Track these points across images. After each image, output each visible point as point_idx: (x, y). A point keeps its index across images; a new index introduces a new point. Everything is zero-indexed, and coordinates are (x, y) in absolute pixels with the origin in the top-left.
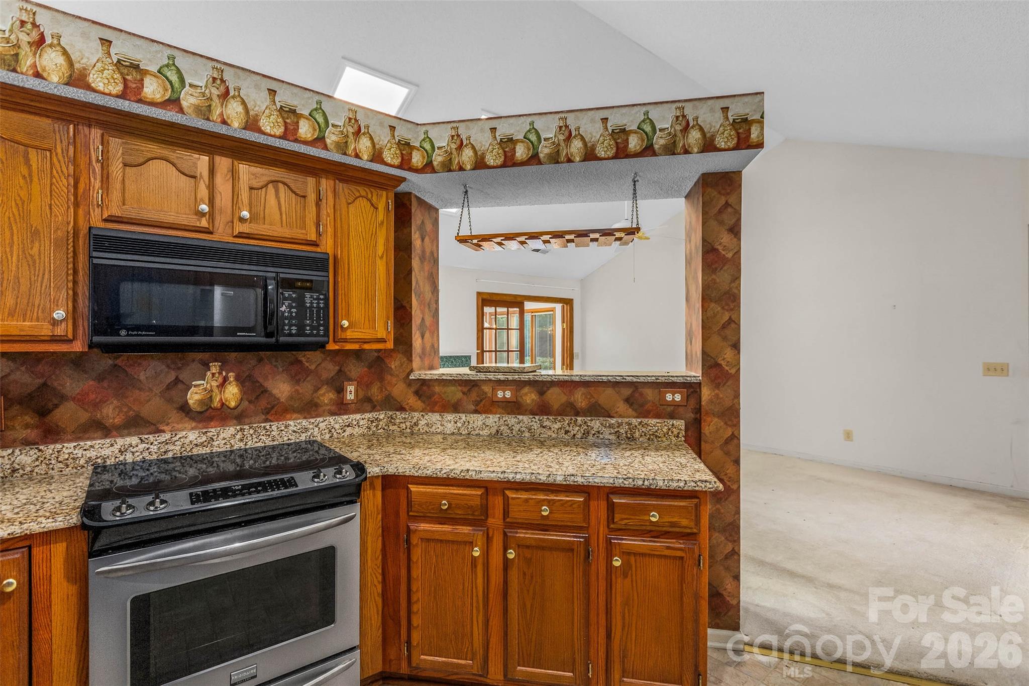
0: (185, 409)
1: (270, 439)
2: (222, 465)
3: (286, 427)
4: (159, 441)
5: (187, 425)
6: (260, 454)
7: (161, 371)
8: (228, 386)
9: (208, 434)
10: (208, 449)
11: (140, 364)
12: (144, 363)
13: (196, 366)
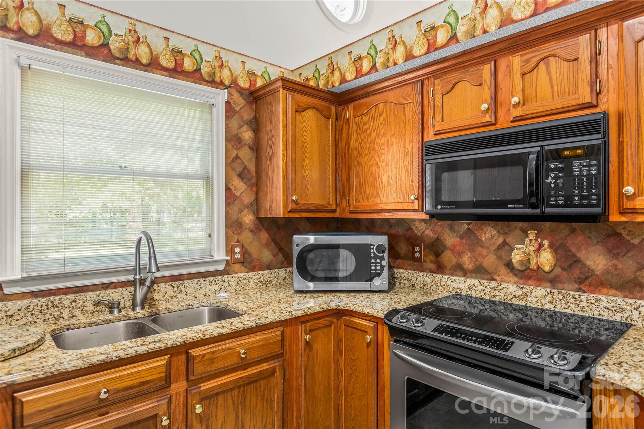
0: (509, 265)
1: (579, 309)
2: (534, 319)
3: (597, 301)
4: (490, 287)
5: (511, 279)
6: (570, 321)
7: (494, 235)
8: (543, 252)
9: (524, 290)
10: (523, 302)
11: (482, 229)
12: (485, 229)
13: (518, 232)
